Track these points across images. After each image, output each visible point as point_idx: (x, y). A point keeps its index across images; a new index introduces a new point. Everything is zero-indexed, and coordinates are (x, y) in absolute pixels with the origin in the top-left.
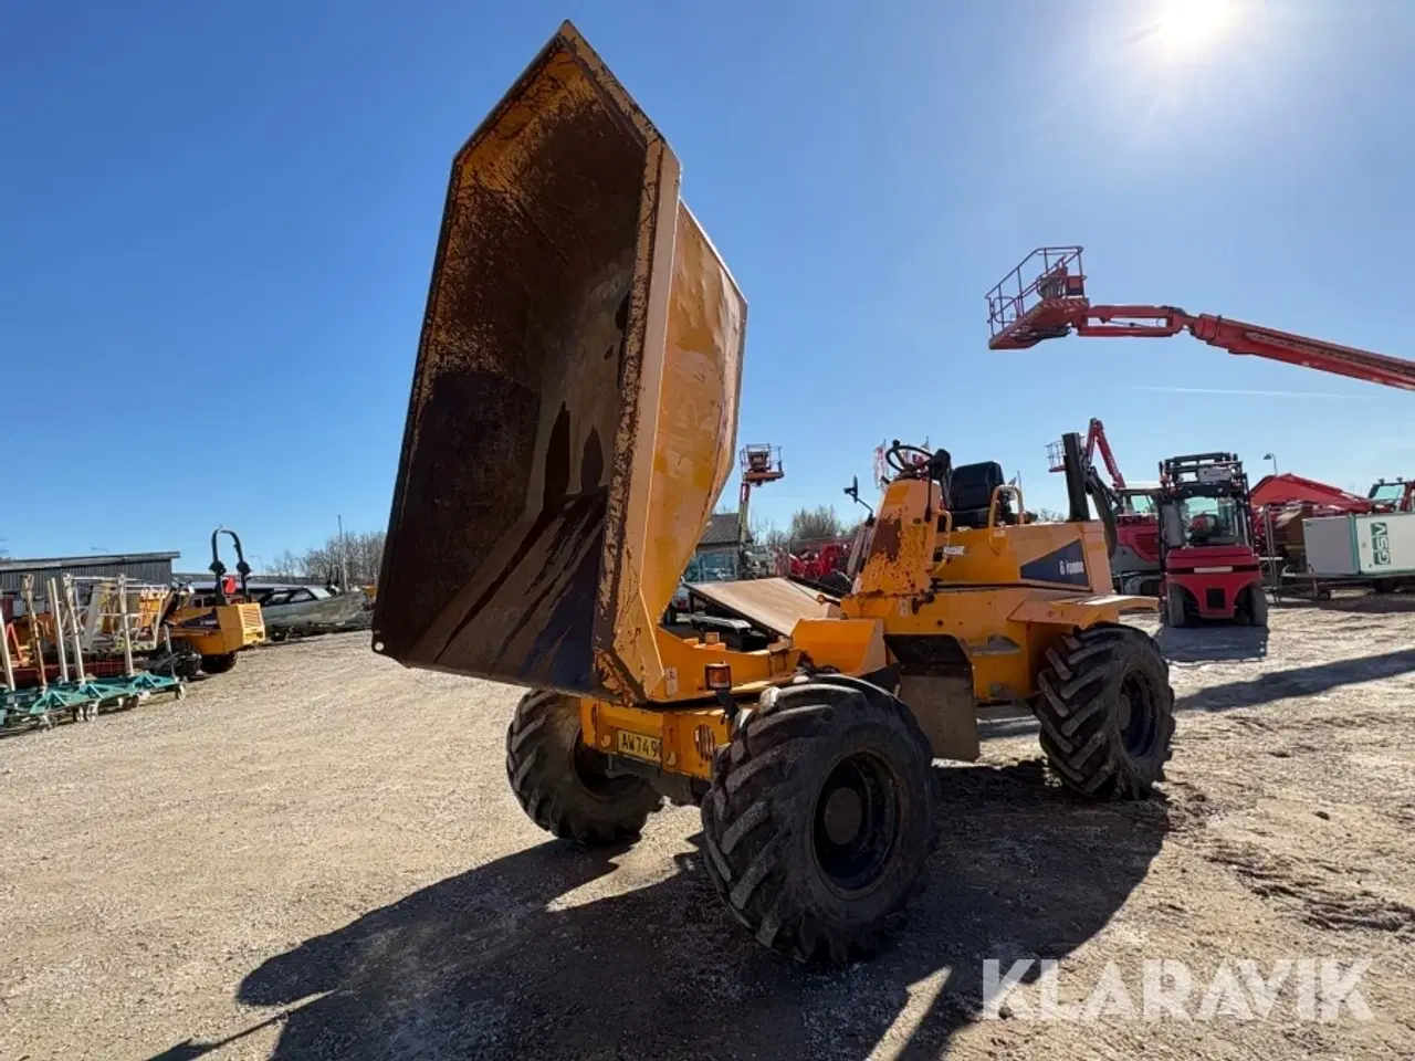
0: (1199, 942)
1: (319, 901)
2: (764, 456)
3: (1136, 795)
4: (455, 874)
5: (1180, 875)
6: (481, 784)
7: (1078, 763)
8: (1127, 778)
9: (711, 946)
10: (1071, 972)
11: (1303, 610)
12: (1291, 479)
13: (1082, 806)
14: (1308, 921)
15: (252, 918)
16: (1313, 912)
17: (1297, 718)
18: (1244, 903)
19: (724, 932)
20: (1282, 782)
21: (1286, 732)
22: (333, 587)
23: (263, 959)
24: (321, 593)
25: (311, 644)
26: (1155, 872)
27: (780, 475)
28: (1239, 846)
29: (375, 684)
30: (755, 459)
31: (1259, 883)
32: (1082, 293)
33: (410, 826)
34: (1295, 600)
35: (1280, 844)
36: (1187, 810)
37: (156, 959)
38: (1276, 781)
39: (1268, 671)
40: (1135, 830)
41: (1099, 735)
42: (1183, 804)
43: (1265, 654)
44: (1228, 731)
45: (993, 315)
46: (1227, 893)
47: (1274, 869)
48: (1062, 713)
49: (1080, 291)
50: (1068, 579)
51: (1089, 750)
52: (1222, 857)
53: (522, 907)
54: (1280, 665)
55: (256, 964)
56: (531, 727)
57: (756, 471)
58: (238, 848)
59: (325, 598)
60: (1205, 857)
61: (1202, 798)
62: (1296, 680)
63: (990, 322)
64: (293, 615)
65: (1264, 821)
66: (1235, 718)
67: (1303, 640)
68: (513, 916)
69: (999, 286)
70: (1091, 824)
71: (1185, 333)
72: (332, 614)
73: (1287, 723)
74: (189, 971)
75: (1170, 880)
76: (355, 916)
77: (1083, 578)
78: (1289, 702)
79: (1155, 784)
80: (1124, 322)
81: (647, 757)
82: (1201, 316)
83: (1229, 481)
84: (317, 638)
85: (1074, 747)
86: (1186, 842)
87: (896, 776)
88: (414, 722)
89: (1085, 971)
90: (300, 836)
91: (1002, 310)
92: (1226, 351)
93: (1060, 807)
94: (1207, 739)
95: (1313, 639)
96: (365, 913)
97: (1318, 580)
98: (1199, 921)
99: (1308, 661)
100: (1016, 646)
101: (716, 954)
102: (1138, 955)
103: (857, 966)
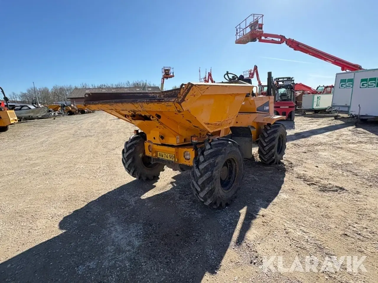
0: (300, 197)
1: (73, 200)
2: (168, 70)
3: (278, 163)
4: (111, 190)
5: (291, 182)
6: (108, 165)
7: (267, 157)
8: (277, 160)
9: (189, 205)
10: (275, 205)
11: (300, 117)
12: (301, 84)
13: (266, 166)
14: (320, 191)
15: (53, 206)
16: (320, 188)
17: (306, 144)
18: (306, 187)
19: (191, 201)
20: (307, 159)
21: (304, 147)
22: (34, 105)
23: (63, 217)
24: (32, 107)
25: (31, 122)
26: (286, 181)
27: (173, 76)
28: (302, 174)
29: (60, 135)
30: (166, 71)
31: (308, 183)
32: (262, 29)
33: (91, 177)
34: (298, 114)
35: (309, 174)
36: (289, 166)
37: (27, 220)
38: (305, 159)
39: (297, 132)
40: (279, 172)
41: (273, 150)
42: (287, 164)
43: (295, 128)
44: (292, 147)
45: (237, 33)
46: (302, 185)
47: (310, 179)
48: (265, 145)
49: (261, 28)
50: (265, 111)
51: (270, 154)
52: (299, 177)
53: (134, 198)
54: (299, 131)
55: (61, 219)
56: (130, 151)
57: (166, 75)
58: (38, 186)
59: (34, 109)
60: (296, 177)
61: (292, 163)
62: (303, 135)
63: (236, 35)
64: (24, 113)
65: (305, 168)
66: (293, 144)
67: (302, 124)
68: (133, 201)
69: (240, 24)
70: (269, 170)
71: (284, 43)
72: (37, 114)
73: (304, 145)
74: (41, 222)
75: (290, 183)
76: (86, 204)
77: (268, 111)
78: (303, 139)
79: (281, 160)
80: (270, 39)
81: (168, 159)
82: (289, 39)
83: (291, 85)
84: (32, 121)
85: (267, 153)
86: (290, 174)
87: (236, 163)
88: (78, 147)
89: (278, 205)
90: (58, 182)
91: (240, 32)
92: (293, 49)
93: (261, 167)
94: (288, 149)
95: (304, 124)
96: (88, 202)
97: (304, 110)
98: (298, 192)
99: (304, 130)
100: (255, 128)
101: (191, 207)
102: (288, 200)
103: (227, 207)
